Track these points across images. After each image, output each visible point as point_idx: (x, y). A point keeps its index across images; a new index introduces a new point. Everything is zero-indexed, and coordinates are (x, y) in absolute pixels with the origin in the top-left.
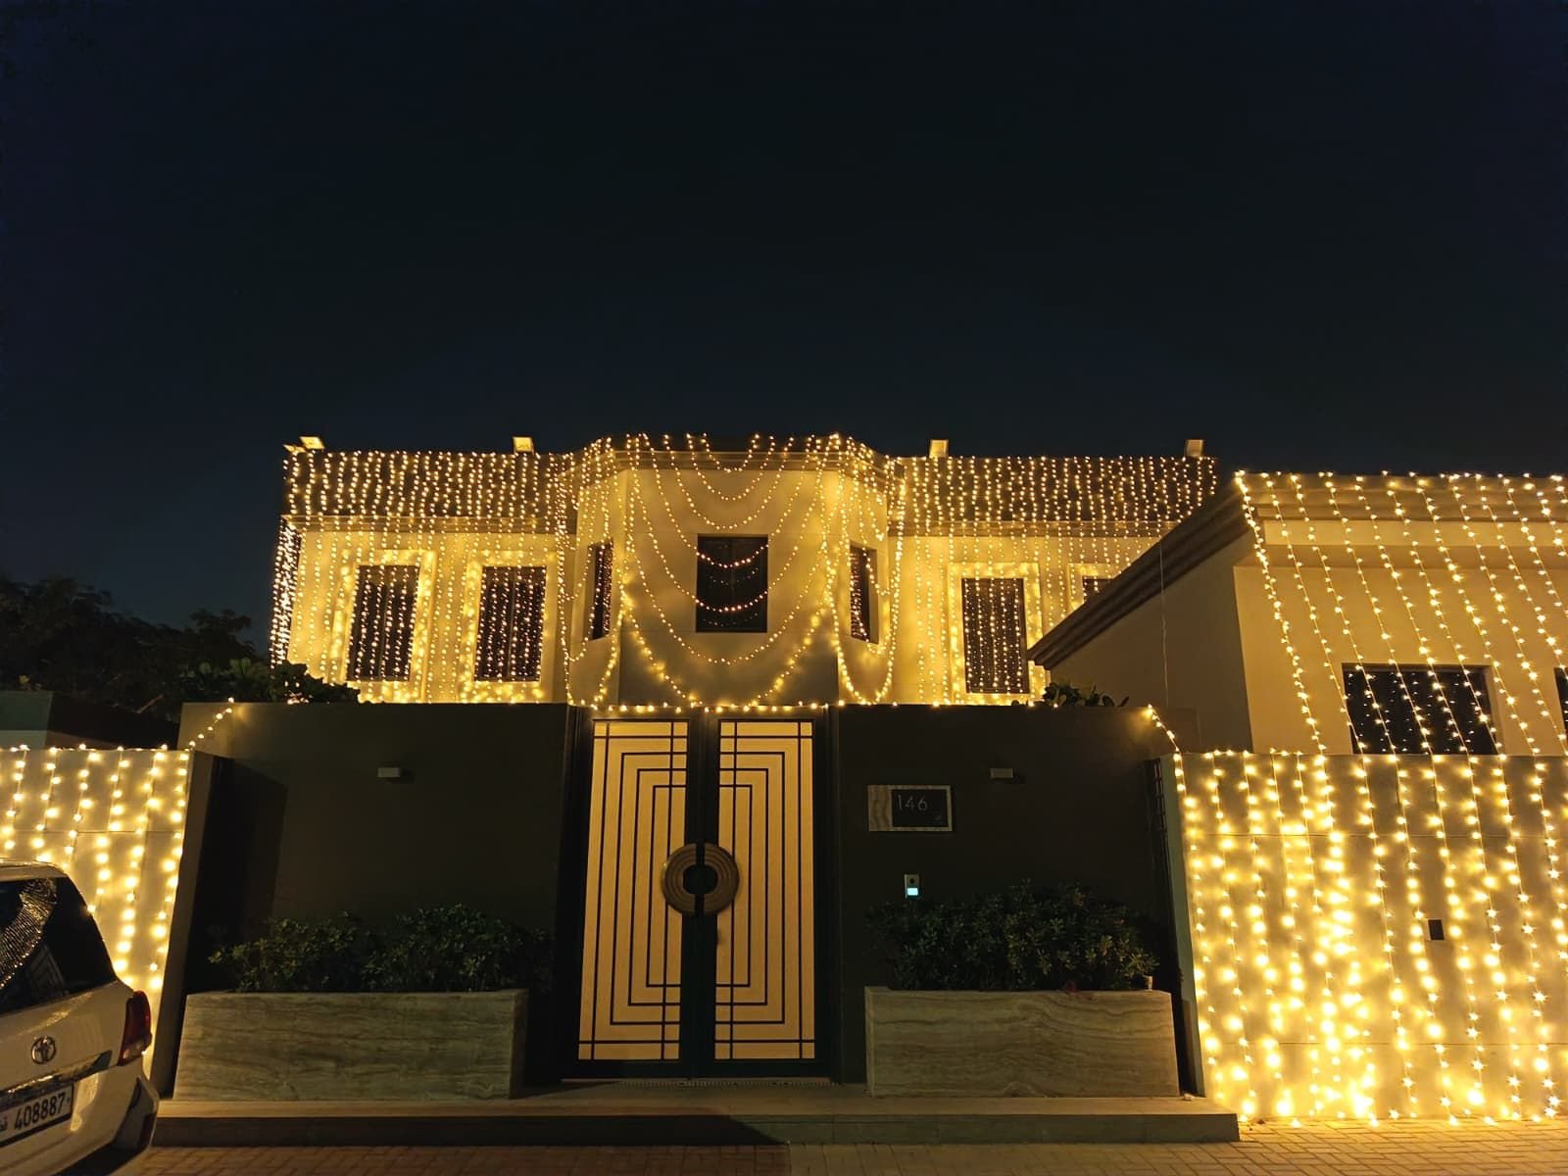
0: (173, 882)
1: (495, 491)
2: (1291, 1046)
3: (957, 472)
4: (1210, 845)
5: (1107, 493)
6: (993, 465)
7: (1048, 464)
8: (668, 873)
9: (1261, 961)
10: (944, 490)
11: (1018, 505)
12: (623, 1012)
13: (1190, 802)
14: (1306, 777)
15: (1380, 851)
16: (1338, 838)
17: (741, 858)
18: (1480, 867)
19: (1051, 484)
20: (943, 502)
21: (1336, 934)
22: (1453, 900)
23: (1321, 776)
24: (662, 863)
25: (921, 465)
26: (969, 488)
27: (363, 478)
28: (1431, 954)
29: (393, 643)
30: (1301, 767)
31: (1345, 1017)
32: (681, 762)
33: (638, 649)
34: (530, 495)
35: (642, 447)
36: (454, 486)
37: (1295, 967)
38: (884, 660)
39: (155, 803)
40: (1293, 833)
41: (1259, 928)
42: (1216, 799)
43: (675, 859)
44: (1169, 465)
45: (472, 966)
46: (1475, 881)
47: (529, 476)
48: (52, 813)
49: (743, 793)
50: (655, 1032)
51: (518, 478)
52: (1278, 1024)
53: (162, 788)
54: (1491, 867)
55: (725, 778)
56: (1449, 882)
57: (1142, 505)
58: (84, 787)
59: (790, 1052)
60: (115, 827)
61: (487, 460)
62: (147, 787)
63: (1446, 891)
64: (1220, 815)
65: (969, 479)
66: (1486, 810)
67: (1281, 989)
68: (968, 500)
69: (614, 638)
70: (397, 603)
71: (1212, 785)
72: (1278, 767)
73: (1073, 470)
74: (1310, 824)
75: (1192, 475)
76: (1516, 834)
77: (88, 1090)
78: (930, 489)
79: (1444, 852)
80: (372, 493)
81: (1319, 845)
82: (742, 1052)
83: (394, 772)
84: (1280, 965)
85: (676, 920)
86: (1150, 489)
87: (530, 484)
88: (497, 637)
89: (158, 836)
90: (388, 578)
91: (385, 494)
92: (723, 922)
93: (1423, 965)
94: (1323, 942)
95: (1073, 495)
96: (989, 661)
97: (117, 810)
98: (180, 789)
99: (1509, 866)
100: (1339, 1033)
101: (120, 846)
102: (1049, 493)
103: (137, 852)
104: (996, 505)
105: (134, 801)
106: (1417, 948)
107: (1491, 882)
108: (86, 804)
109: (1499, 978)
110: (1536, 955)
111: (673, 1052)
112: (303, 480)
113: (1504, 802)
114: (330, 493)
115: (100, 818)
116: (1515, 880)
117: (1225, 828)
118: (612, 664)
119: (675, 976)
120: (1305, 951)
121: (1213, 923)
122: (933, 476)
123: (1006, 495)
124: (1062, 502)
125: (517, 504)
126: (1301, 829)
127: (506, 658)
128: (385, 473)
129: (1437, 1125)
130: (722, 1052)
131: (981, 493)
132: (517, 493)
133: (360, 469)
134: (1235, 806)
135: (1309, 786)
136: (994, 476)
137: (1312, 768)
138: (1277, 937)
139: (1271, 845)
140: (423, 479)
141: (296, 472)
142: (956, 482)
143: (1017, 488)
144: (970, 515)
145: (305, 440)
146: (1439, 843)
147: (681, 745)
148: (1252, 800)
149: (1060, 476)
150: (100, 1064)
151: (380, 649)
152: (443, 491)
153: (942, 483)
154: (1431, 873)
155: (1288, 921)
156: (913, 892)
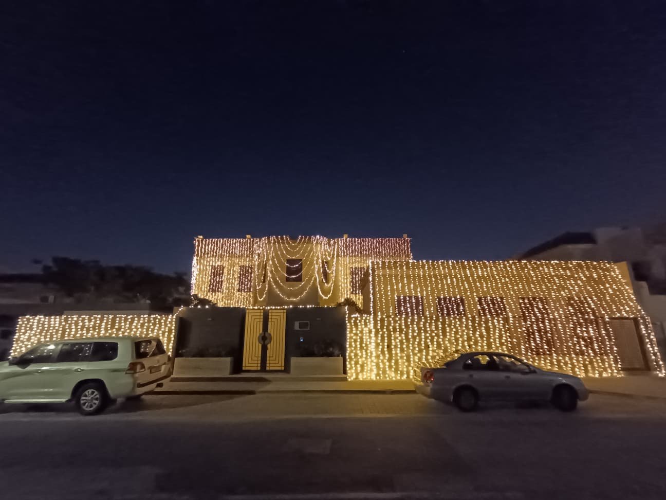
0: (173, 339)
1: (242, 248)
2: (362, 366)
3: (349, 242)
4: (351, 332)
5: (384, 247)
6: (358, 241)
7: (371, 240)
8: (259, 337)
9: (358, 352)
10: (346, 246)
11: (364, 250)
12: (250, 361)
13: (348, 324)
14: (369, 320)
15: (381, 333)
16: (373, 330)
17: (272, 335)
18: (398, 335)
19: (371, 245)
20: (346, 249)
21: (372, 347)
22: (393, 341)
23: (372, 320)
24: (258, 335)
25: (341, 240)
26: (352, 246)
27: (212, 245)
28: (388, 351)
29: (219, 283)
30: (368, 318)
31: (372, 361)
32: (262, 317)
33: (273, 286)
34: (250, 249)
35: (274, 239)
36: (233, 247)
37: (364, 353)
38: (331, 287)
39: (169, 325)
40: (366, 330)
41: (359, 346)
42: (353, 324)
43: (260, 334)
44: (399, 240)
45: (223, 353)
46: (397, 338)
47: (250, 244)
48: (152, 327)
49: (273, 323)
50: (256, 365)
51: (247, 244)
52: (360, 363)
53: (171, 323)
54: (400, 336)
55: (270, 320)
56: (392, 338)
57: (392, 249)
58: (157, 323)
59: (279, 368)
60: (163, 329)
61: (240, 240)
62: (168, 323)
63: (392, 340)
64: (353, 327)
65: (352, 244)
66: (400, 325)
67: (361, 357)
68: (352, 249)
69: (267, 283)
70: (220, 274)
71: (352, 321)
72: (364, 318)
73: (376, 241)
74: (369, 328)
75: (404, 243)
76: (405, 330)
77: (163, 367)
78: (343, 246)
79: (392, 333)
80: (214, 249)
81: (370, 332)
82: (271, 368)
83: (210, 319)
84: (362, 353)
85: (260, 345)
86: (394, 246)
87: (250, 246)
88: (242, 282)
89: (170, 331)
90: (218, 268)
91: (217, 249)
92: (269, 346)
93: (386, 352)
94: (369, 349)
95: (377, 248)
96: (356, 287)
97: (163, 327)
98: (174, 323)
99: (403, 335)
100: (371, 364)
101: (164, 333)
102: (371, 247)
103: (167, 334)
104: (358, 250)
105: (166, 325)
106: (386, 349)
107: (400, 338)
108: (158, 325)
109: (399, 355)
110: (406, 351)
111: (259, 369)
112: (198, 246)
113: (403, 324)
114: (205, 249)
115: (160, 328)
116: (404, 338)
117: (354, 329)
118: (266, 289)
119: (260, 355)
120: (366, 350)
121: (351, 346)
122: (344, 243)
123: (361, 247)
124: (374, 249)
125: (247, 251)
126: (367, 329)
127: (244, 287)
128: (217, 244)
129: (385, 379)
130: (267, 369)
131: (355, 248)
132: (247, 248)
133: (211, 243)
134: (356, 325)
135: (369, 322)
136: (358, 243)
137: (370, 318)
138: (362, 348)
139: (361, 332)
140: (226, 245)
141: (197, 244)
142: (349, 245)
143: (363, 246)
144: (352, 252)
145: (199, 236)
146: (391, 331)
147: (262, 314)
148: (359, 324)
149: (374, 243)
150: (165, 364)
151: (216, 285)
152: (230, 248)
153: (346, 244)
154: (389, 336)
155: (364, 345)
156: (302, 340)
